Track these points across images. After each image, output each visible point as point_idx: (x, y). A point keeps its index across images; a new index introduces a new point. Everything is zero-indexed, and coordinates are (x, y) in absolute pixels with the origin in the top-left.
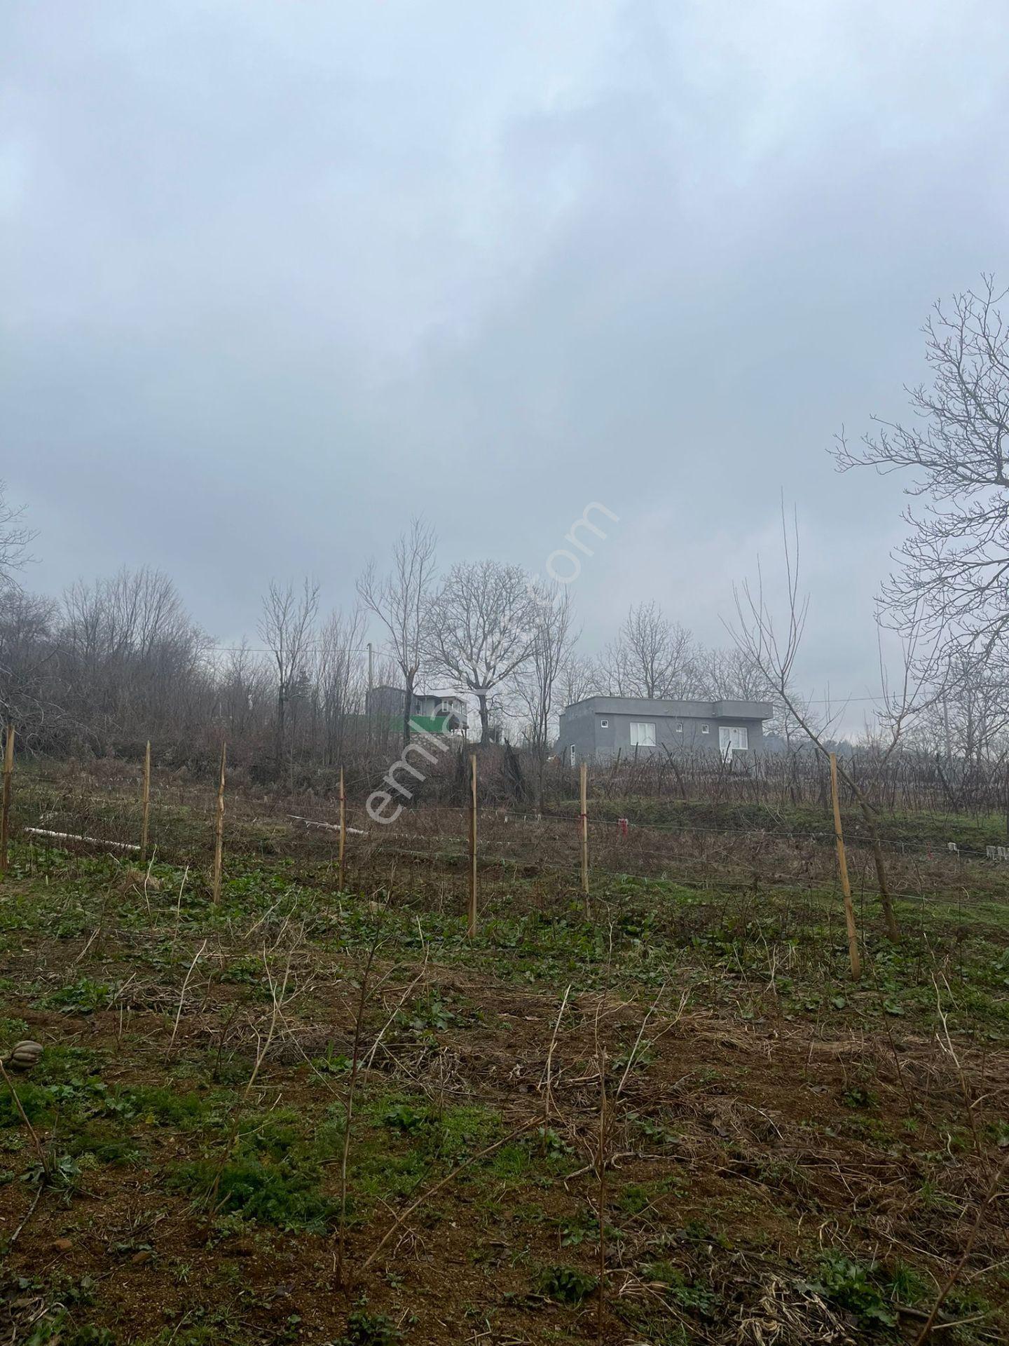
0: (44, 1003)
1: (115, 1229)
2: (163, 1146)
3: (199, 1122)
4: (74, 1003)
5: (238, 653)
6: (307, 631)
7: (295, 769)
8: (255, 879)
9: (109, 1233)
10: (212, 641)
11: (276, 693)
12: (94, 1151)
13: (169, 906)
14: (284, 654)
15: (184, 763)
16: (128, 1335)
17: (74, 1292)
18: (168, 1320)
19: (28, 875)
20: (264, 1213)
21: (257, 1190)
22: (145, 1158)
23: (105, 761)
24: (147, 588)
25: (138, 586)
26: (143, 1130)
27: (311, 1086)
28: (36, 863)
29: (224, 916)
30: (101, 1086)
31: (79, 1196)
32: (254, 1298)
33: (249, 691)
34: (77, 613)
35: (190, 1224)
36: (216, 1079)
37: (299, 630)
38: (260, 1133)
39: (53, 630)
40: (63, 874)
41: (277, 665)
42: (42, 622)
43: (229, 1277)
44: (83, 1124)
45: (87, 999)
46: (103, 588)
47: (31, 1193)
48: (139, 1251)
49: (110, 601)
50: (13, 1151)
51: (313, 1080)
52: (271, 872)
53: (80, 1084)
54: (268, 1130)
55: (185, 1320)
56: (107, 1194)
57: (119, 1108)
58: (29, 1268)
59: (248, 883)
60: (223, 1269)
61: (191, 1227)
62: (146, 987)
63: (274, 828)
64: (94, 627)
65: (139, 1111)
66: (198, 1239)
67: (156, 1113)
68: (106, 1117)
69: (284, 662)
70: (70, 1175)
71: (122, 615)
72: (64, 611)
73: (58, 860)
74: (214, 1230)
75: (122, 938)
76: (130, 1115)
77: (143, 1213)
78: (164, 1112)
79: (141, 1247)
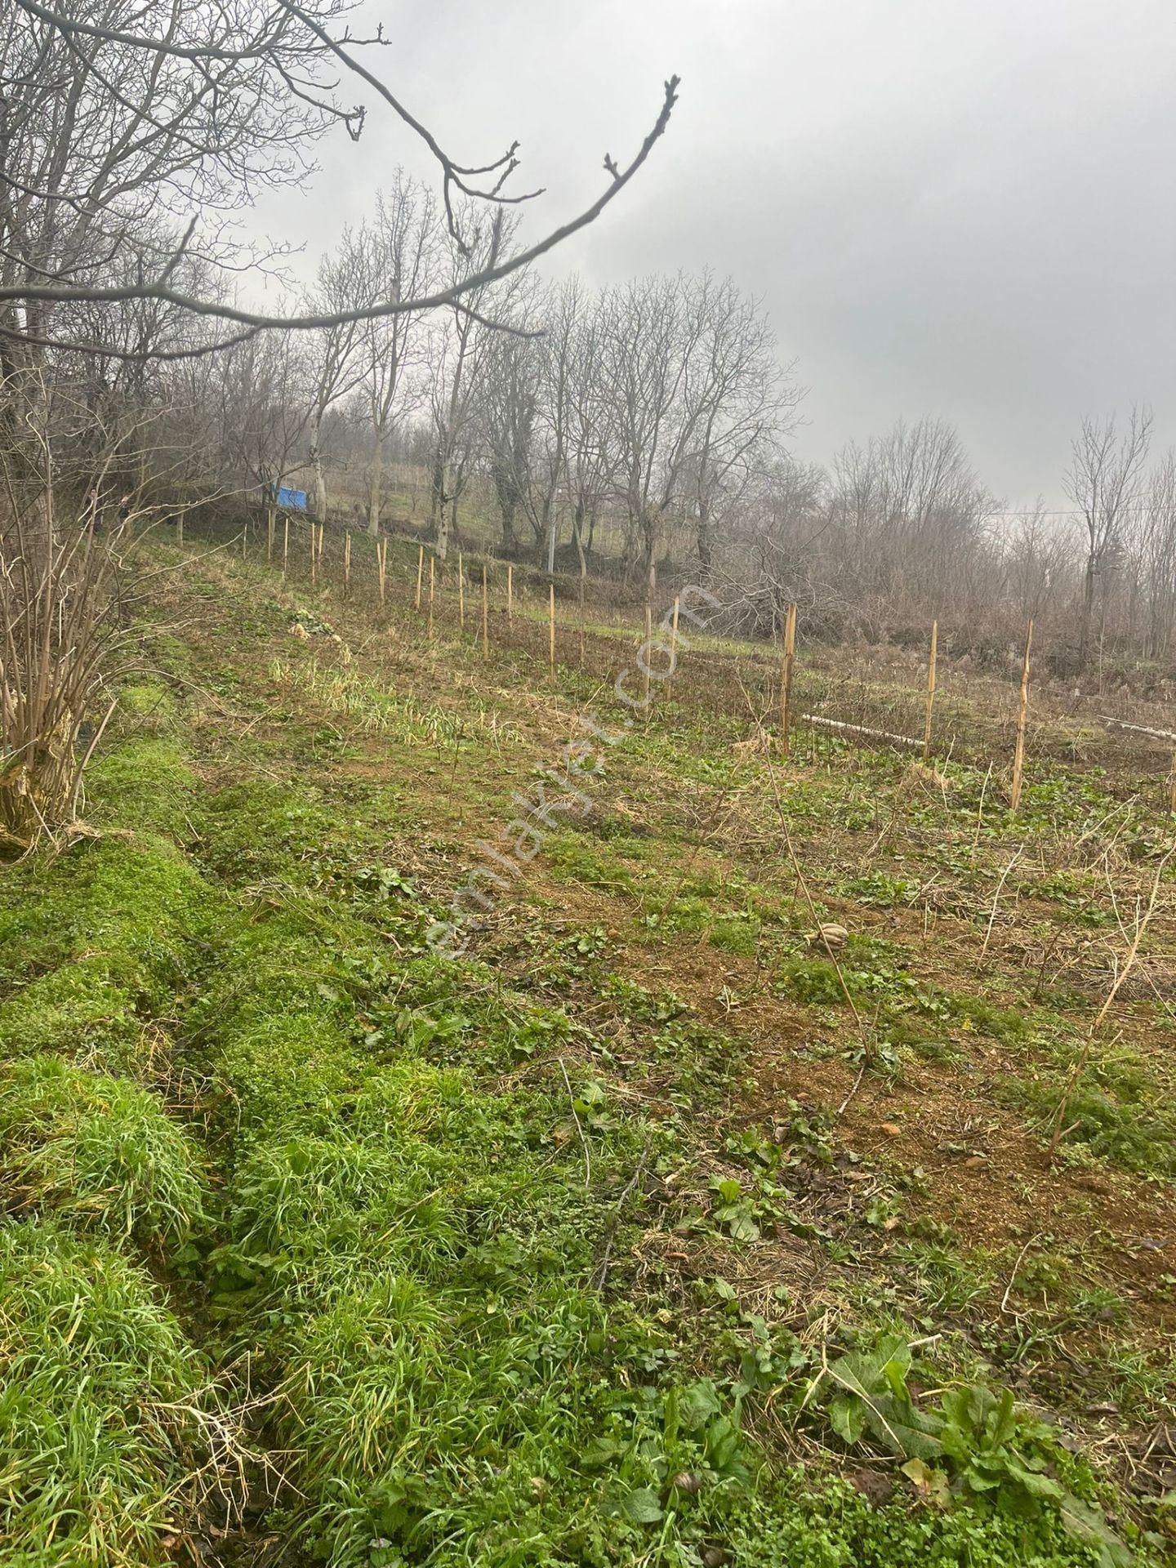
0: (841, 891)
1: (944, 1128)
2: (984, 1056)
3: (1023, 1040)
4: (871, 895)
5: (1030, 519)
6: (1131, 481)
7: (1105, 661)
8: (1060, 787)
9: (939, 1130)
10: (998, 506)
11: (1083, 566)
12: (912, 1045)
13: (960, 808)
14: (1097, 515)
15: (965, 651)
16: (969, 1238)
17: (907, 1179)
18: (1013, 1235)
19: (810, 763)
20: (1116, 1154)
21: (1105, 1127)
22: (967, 1064)
23: (878, 647)
24: (926, 444)
25: (916, 443)
26: (960, 1035)
27: (1156, 1030)
28: (817, 750)
29: (1024, 825)
30: (912, 982)
31: (901, 1085)
32: (1114, 1241)
33: (1046, 563)
34: (848, 480)
35: (1030, 1143)
36: (1037, 998)
37: (1119, 481)
38: (1100, 1067)
39: (822, 503)
40: (845, 765)
41: (1087, 529)
42: (809, 494)
43: (1082, 1211)
44: (897, 1016)
45: (885, 893)
46: (876, 449)
47: (852, 1072)
48: (973, 1156)
49: (884, 463)
50: (830, 1028)
51: (1161, 1023)
52: (1080, 781)
53: (888, 975)
54: (1109, 1068)
55: (1034, 1241)
56: (930, 1090)
57: (934, 1007)
58: (857, 1144)
59: (1052, 791)
60: (1073, 1199)
61: (1030, 1146)
62: (946, 890)
63: (1080, 732)
64: (865, 495)
65: (954, 1014)
66: (1042, 1162)
67: (972, 1021)
68: (921, 1013)
69: (1097, 523)
70: (892, 1063)
71: (895, 482)
72: (834, 478)
73: (839, 750)
74: (1058, 1156)
75: (912, 836)
76: (945, 1017)
77: (973, 1119)
78: (982, 1021)
79: (975, 1152)
